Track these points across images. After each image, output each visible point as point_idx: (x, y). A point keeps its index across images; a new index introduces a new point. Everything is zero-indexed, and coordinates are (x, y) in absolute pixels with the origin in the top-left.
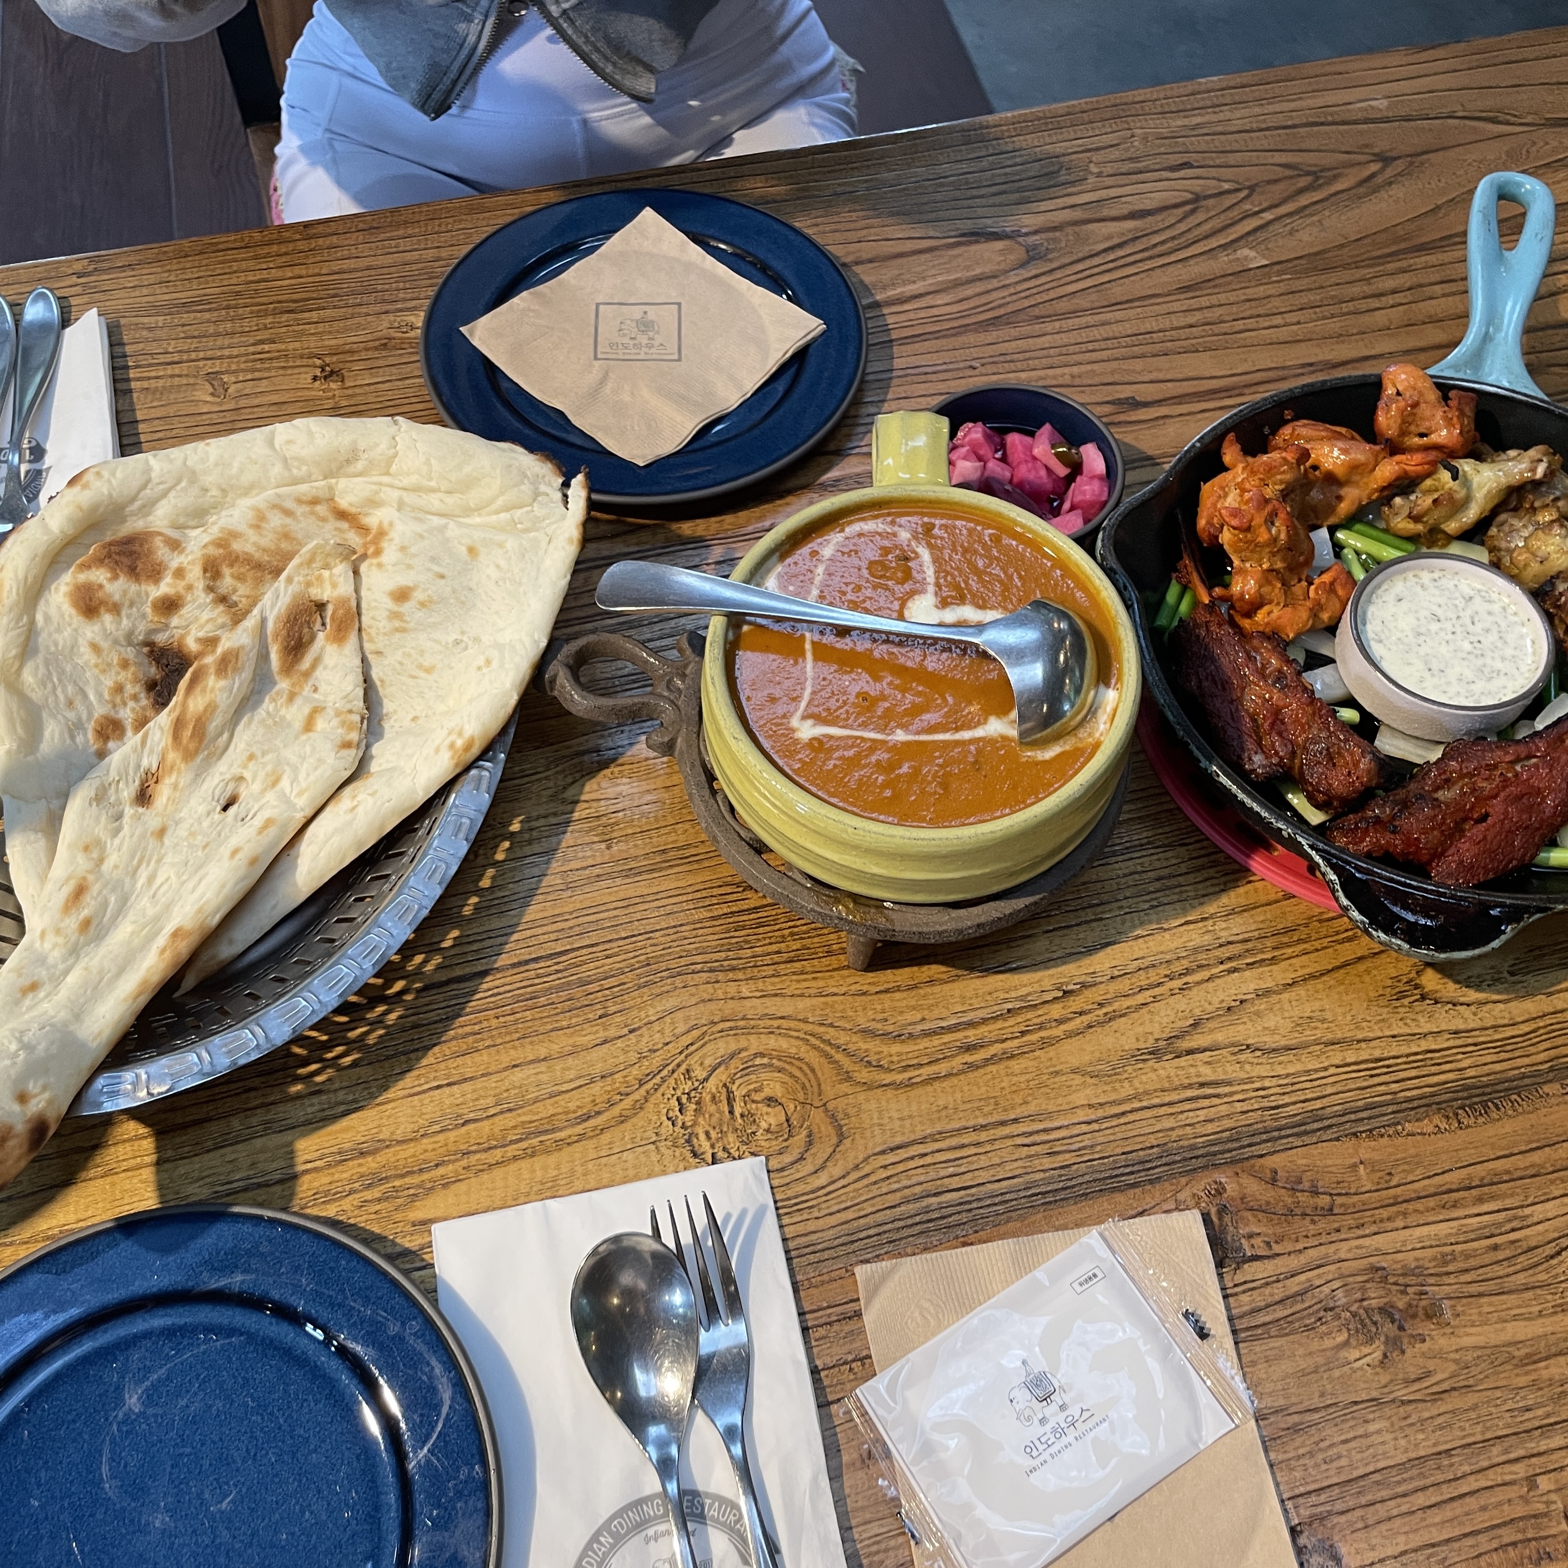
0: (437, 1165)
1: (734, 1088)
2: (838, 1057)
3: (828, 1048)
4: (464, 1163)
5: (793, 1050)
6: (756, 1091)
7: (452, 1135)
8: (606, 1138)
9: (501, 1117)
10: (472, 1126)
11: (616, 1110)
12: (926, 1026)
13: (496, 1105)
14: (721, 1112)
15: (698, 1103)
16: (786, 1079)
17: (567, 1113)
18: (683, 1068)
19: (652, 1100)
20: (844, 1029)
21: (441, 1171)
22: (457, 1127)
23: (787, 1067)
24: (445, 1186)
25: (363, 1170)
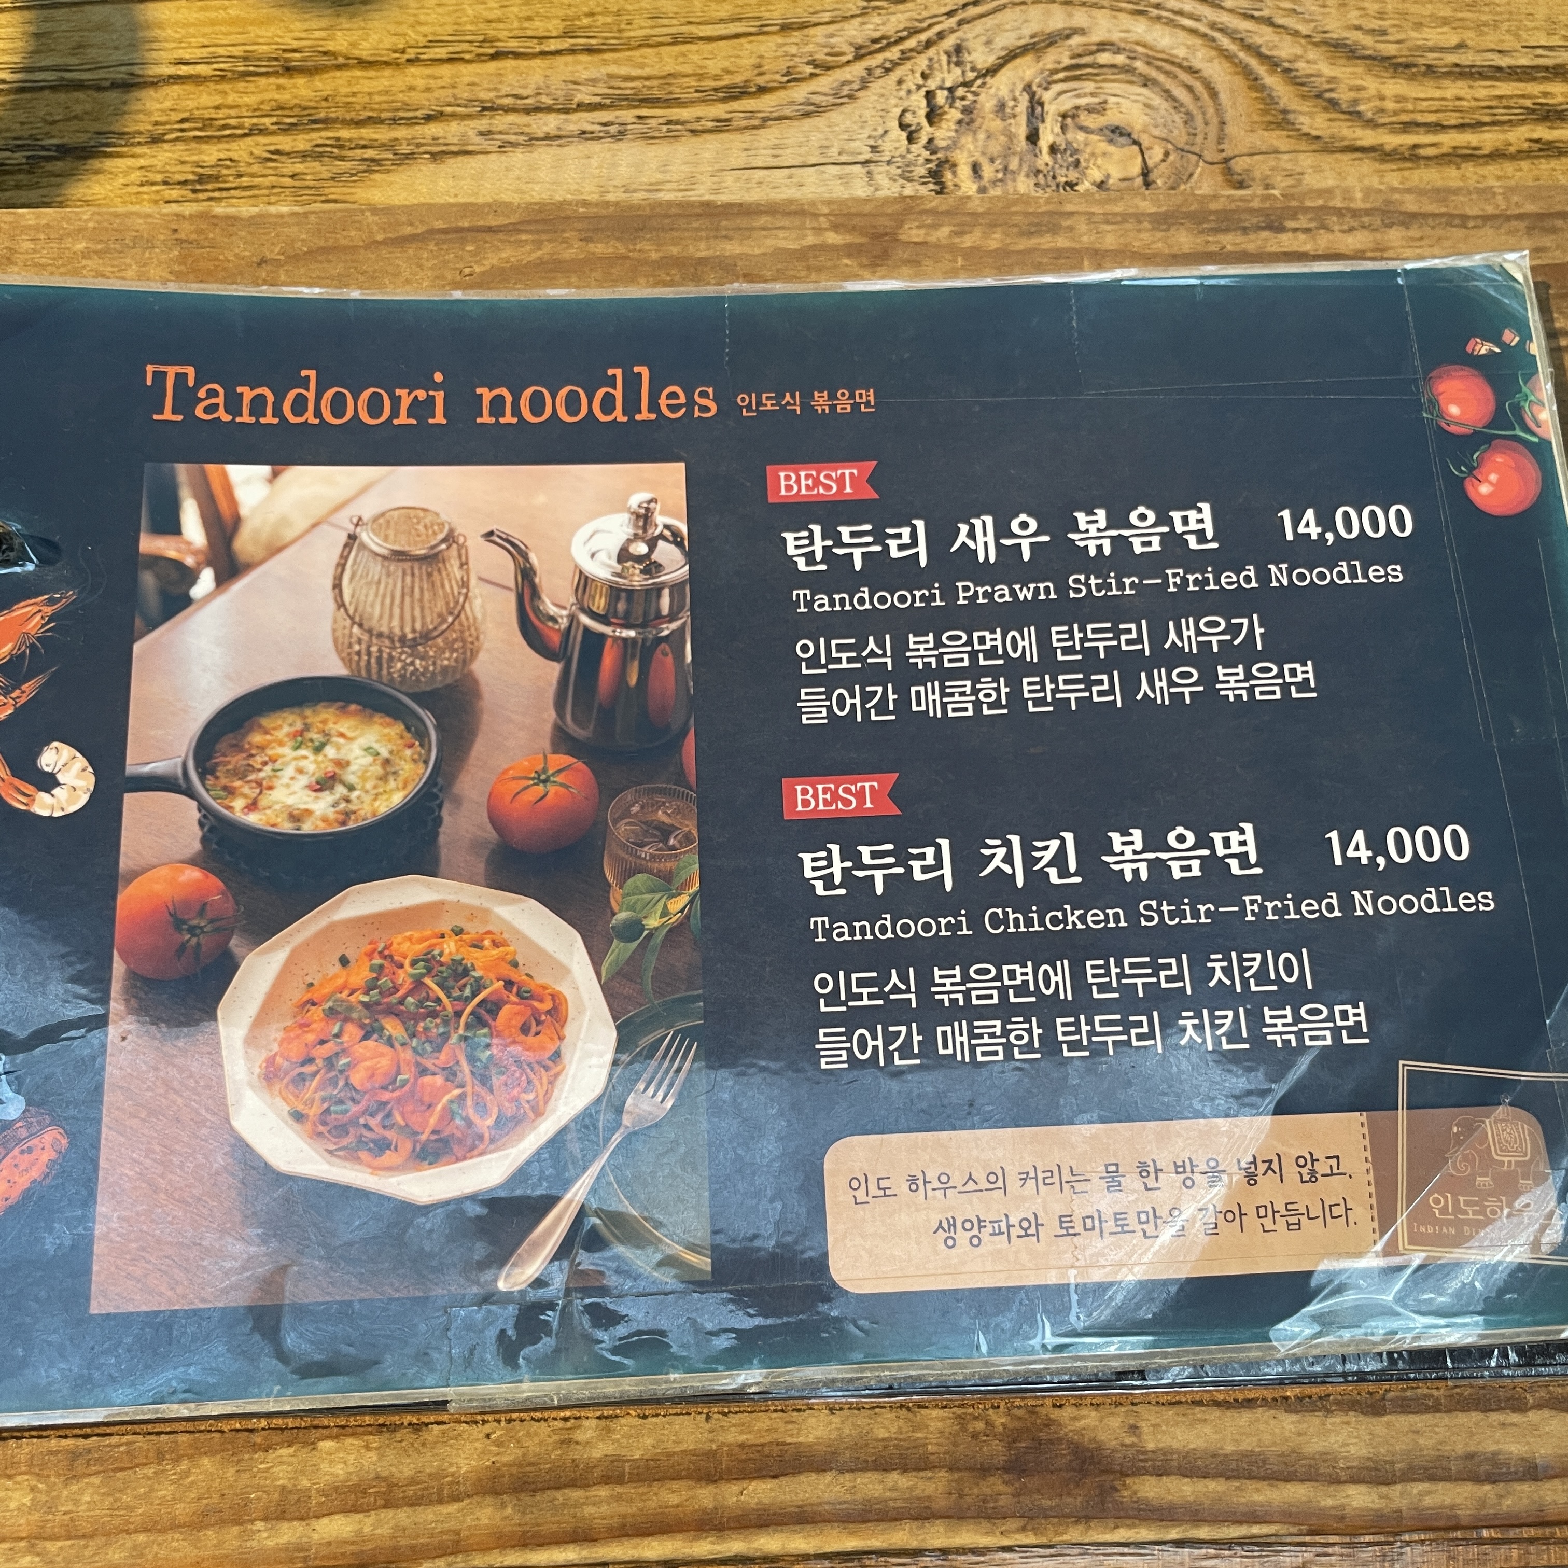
0: (429, 118)
1: (1047, 96)
2: (1269, 79)
3: (1253, 62)
4: (483, 124)
5: (1181, 52)
6: (1090, 110)
7: (467, 72)
8: (770, 135)
9: (570, 58)
10: (510, 63)
11: (800, 93)
12: (1466, 59)
13: (566, 34)
14: (1011, 137)
15: (966, 111)
16: (1157, 100)
17: (701, 77)
18: (949, 42)
19: (876, 87)
20: (1296, 34)
21: (434, 129)
22: (480, 58)
23: (1161, 78)
24: (436, 157)
25: (284, 97)
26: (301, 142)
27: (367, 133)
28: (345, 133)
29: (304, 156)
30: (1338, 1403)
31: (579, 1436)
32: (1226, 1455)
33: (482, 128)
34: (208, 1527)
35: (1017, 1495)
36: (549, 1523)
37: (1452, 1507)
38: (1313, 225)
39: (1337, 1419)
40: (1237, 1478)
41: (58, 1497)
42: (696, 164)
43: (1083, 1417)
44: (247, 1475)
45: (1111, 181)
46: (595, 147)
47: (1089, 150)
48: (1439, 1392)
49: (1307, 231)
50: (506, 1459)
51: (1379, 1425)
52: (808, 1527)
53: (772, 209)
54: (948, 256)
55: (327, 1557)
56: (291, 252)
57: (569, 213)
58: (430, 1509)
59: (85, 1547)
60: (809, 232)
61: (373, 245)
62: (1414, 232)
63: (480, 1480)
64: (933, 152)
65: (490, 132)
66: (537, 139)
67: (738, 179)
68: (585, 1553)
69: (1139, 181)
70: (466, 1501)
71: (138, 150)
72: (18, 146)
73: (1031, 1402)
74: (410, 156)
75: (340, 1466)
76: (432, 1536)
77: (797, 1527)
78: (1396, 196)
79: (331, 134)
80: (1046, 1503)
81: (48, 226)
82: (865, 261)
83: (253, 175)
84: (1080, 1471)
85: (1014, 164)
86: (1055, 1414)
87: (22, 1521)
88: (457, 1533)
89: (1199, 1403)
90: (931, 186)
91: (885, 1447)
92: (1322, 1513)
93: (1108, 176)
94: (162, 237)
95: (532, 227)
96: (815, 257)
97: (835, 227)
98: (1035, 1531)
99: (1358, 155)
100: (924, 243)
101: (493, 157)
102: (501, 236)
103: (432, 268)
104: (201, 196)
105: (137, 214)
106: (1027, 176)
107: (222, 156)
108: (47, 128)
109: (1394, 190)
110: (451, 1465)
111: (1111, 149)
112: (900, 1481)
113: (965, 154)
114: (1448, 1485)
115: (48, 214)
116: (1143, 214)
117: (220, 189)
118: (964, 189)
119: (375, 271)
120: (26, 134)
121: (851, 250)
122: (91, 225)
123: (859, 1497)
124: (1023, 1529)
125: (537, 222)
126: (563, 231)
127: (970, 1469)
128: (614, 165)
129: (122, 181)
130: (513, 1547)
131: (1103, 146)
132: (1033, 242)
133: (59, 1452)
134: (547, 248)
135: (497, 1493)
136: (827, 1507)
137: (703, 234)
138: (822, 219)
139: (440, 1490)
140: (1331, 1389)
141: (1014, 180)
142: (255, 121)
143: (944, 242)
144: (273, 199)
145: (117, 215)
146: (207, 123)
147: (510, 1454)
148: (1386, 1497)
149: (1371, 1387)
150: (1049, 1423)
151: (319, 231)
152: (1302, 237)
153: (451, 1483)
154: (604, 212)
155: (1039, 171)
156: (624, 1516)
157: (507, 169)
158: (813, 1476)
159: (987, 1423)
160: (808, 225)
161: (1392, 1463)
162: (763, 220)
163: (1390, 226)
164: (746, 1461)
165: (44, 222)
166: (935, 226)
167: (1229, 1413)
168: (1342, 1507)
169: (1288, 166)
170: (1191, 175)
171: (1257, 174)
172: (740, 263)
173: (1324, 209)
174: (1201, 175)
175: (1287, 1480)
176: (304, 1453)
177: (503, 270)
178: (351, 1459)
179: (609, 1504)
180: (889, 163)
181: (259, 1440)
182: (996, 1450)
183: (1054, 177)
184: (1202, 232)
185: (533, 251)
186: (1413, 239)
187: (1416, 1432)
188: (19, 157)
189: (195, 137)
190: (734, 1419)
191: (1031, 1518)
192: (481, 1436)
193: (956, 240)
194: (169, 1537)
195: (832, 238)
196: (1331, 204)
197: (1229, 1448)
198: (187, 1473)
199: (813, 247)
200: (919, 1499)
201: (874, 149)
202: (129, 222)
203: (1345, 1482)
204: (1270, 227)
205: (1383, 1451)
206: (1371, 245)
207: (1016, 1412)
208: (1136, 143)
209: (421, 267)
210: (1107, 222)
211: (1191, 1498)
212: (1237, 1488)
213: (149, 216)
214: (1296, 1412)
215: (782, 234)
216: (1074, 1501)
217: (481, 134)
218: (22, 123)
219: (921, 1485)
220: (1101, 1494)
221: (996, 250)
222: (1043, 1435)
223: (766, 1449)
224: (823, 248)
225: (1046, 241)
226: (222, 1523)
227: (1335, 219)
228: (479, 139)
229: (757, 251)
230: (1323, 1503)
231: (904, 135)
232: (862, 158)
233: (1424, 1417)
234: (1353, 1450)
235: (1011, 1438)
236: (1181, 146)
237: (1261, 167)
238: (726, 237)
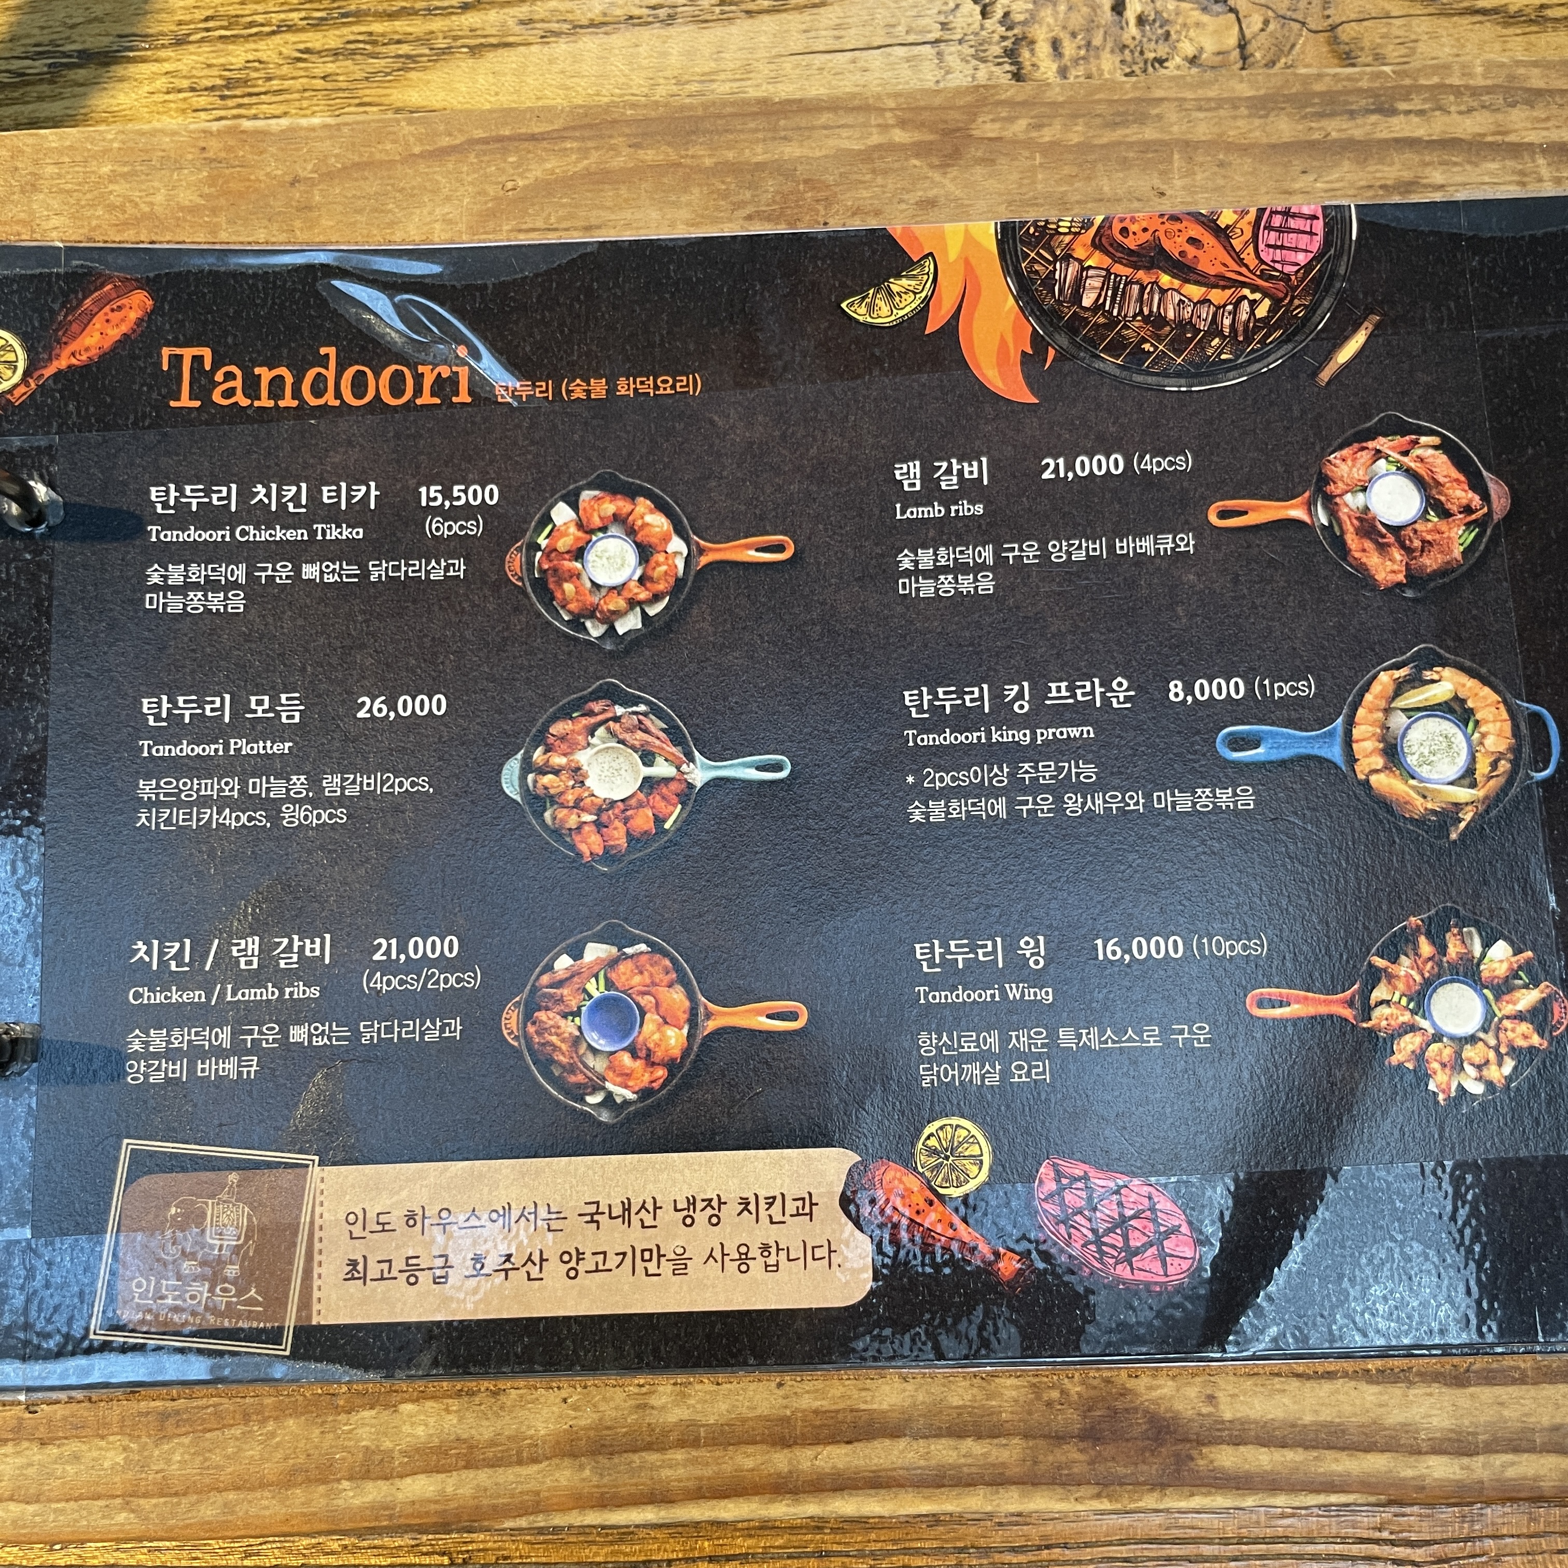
26: (332, 39)
27: (401, 26)
28: (378, 27)
29: (336, 54)
30: (1420, 1374)
31: (654, 1401)
32: (1305, 1426)
33: (521, 16)
34: (295, 1485)
35: (1092, 1462)
36: (627, 1484)
37: (1536, 1479)
38: (1427, 106)
39: (1418, 1391)
40: (1315, 1448)
41: (151, 1456)
42: (752, 50)
43: (1159, 1387)
44: (331, 1436)
45: (1204, 56)
46: (645, 33)
47: (1180, 21)
48: (1525, 1363)
49: (1421, 113)
50: (583, 1423)
51: (1462, 1397)
52: (883, 1491)
53: (834, 105)
54: (1027, 154)
55: (412, 1515)
56: (324, 170)
57: (616, 116)
58: (510, 1471)
59: (179, 1504)
60: (874, 130)
61: (410, 158)
62: (1540, 113)
63: (558, 1443)
64: (1009, 28)
65: (531, 21)
66: (581, 27)
67: (798, 66)
68: (663, 1513)
69: (1236, 53)
70: (546, 1463)
71: (163, 54)
72: (40, 53)
73: (1106, 1374)
74: (447, 51)
75: (422, 1428)
76: (512, 1496)
77: (873, 1492)
78: (1522, 71)
79: (363, 29)
80: (1121, 1470)
81: (71, 148)
82: (937, 162)
83: (283, 78)
84: (1156, 1440)
85: (1097, 41)
86: (1131, 1384)
87: (117, 1479)
88: (537, 1493)
89: (1278, 1375)
90: (1007, 67)
91: (959, 1414)
92: (1402, 1484)
93: (1201, 50)
94: (190, 157)
95: (577, 134)
96: (881, 157)
97: (902, 124)
98: (1110, 1497)
99: (1479, 18)
100: (999, 139)
101: (534, 48)
102: (545, 144)
103: (472, 183)
104: (230, 103)
105: (163, 132)
106: (1112, 52)
107: (251, 58)
108: (68, 33)
109: (1519, 63)
110: (529, 1427)
111: (1205, 18)
112: (974, 1448)
113: (1045, 29)
114: (1534, 1457)
115: (71, 133)
116: (1240, 99)
117: (250, 95)
118: (1042, 69)
119: (413, 188)
120: (46, 39)
121: (920, 150)
122: (116, 145)
123: (933, 1462)
124: (1098, 1496)
125: (582, 127)
126: (611, 137)
127: (1045, 1437)
128: (665, 54)
129: (147, 88)
130: (592, 1507)
131: (1197, 15)
132: (1119, 134)
133: (148, 1413)
134: (594, 156)
135: (574, 1455)
136: (901, 1472)
137: (760, 135)
138: (888, 115)
139: (519, 1453)
140: (1414, 1361)
141: (1098, 57)
142: (283, 16)
143: (1022, 137)
144: (305, 103)
145: (142, 133)
146: (233, 21)
147: (587, 1418)
148: (1468, 1468)
149: (1456, 1360)
150: (1124, 1392)
151: (353, 144)
152: (1416, 119)
153: (530, 1446)
154: (653, 114)
155: (1125, 46)
156: (700, 1479)
157: (551, 62)
158: (887, 1442)
159: (1062, 1392)
160: (873, 122)
161: (1475, 1434)
162: (825, 118)
163: (1513, 105)
164: (820, 1426)
165: (68, 143)
166: (1011, 120)
167: (1308, 1384)
168: (1422, 1477)
169: (1401, 33)
170: (1293, 46)
171: (1366, 43)
172: (800, 168)
173: (1442, 88)
174: (1304, 44)
175: (1367, 1450)
176: (386, 1415)
177: (548, 183)
178: (431, 1421)
179: (685, 1466)
180: (960, 42)
181: (341, 1403)
182: (1070, 1418)
183: (1142, 53)
184: (1304, 117)
185: (578, 160)
186: (1538, 120)
187: (1501, 1404)
188: (40, 66)
189: (221, 37)
190: (808, 1386)
191: (1105, 1485)
192: (558, 1400)
193: (1034, 134)
194: (258, 1495)
195: (899, 136)
196: (1448, 82)
197: (1308, 1418)
198: (273, 1434)
199: (878, 147)
200: (994, 1465)
201: (944, 26)
202: (155, 140)
203: (1426, 1453)
204: (1379, 110)
205: (1467, 1422)
206: (1492, 128)
207: (1091, 1381)
208: (1231, 10)
209: (461, 181)
210: (1200, 109)
211: (1268, 1468)
212: (1316, 1458)
213: (174, 133)
214: (1378, 1383)
215: (845, 133)
216: (1151, 1469)
217: (522, 22)
218: (42, 28)
219: (995, 1452)
220: (1177, 1463)
221: (1078, 145)
222: (1119, 1404)
223: (840, 1416)
224: (891, 148)
225: (1132, 133)
226: (309, 1481)
227: (1452, 98)
228: (518, 29)
229: (818, 154)
230: (1402, 1474)
231: (978, 9)
232: (931, 37)
233: (1510, 1389)
234: (1435, 1421)
235: (1087, 1406)
236: (1281, 13)
237: (1371, 34)
238: (785, 138)
